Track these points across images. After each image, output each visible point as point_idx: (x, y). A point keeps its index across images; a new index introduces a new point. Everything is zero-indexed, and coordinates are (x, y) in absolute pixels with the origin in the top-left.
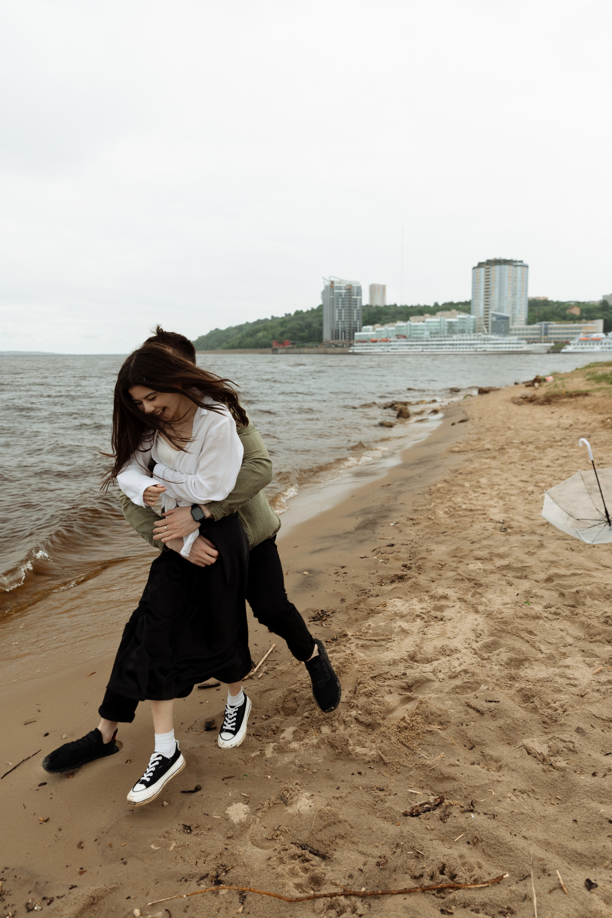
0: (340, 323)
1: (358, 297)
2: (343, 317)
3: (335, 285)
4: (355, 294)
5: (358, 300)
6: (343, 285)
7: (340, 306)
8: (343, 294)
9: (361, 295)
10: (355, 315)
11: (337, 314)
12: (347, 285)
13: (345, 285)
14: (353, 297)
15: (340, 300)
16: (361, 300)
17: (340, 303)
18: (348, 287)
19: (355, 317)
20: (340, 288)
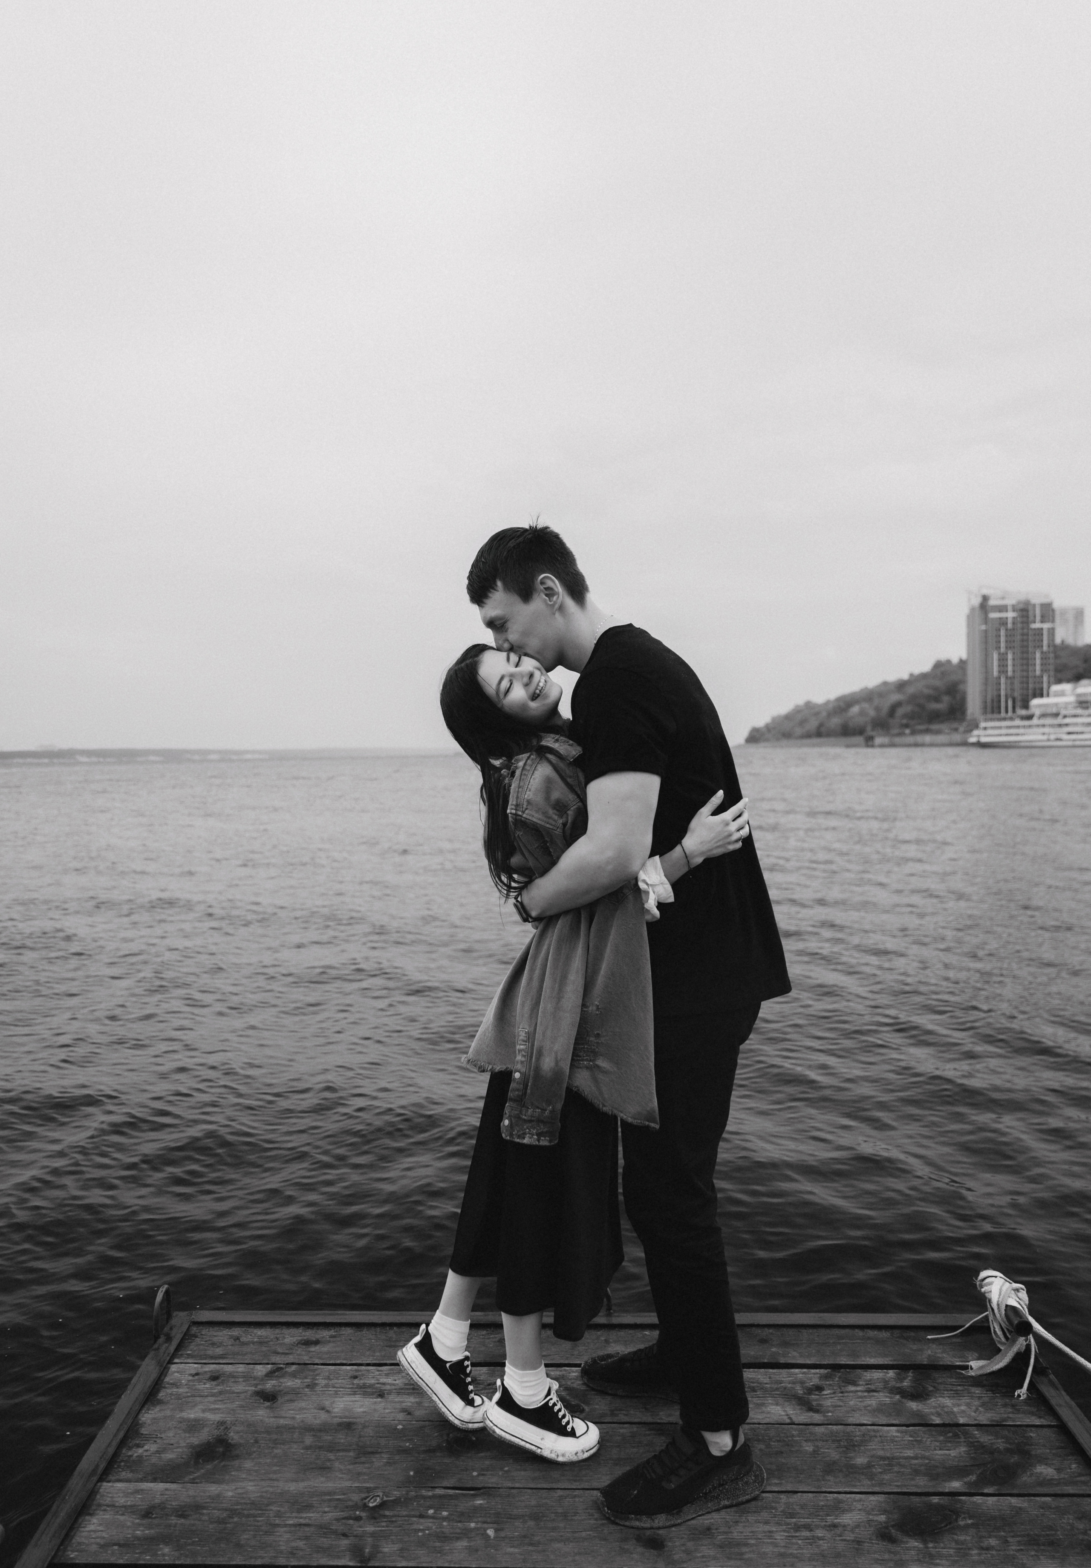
0: (1003, 680)
1: (1046, 626)
2: (1010, 668)
3: (992, 602)
4: (1038, 618)
5: (1045, 633)
6: (1010, 602)
7: (1003, 645)
8: (1010, 621)
9: (1053, 621)
10: (1038, 662)
11: (996, 663)
12: (1019, 603)
13: (1014, 602)
14: (1033, 626)
15: (1003, 633)
16: (1052, 632)
17: (1003, 639)
18: (1021, 606)
19: (1038, 668)
20: (1002, 609)
